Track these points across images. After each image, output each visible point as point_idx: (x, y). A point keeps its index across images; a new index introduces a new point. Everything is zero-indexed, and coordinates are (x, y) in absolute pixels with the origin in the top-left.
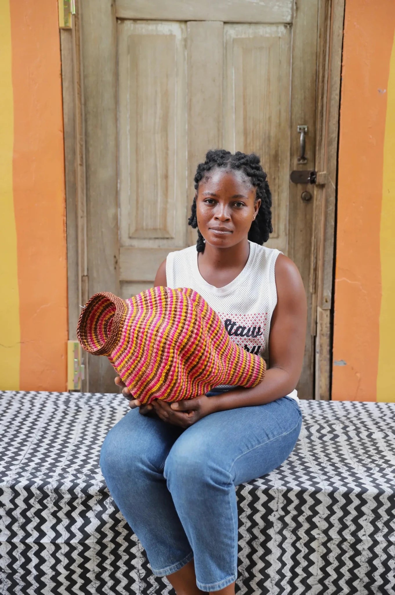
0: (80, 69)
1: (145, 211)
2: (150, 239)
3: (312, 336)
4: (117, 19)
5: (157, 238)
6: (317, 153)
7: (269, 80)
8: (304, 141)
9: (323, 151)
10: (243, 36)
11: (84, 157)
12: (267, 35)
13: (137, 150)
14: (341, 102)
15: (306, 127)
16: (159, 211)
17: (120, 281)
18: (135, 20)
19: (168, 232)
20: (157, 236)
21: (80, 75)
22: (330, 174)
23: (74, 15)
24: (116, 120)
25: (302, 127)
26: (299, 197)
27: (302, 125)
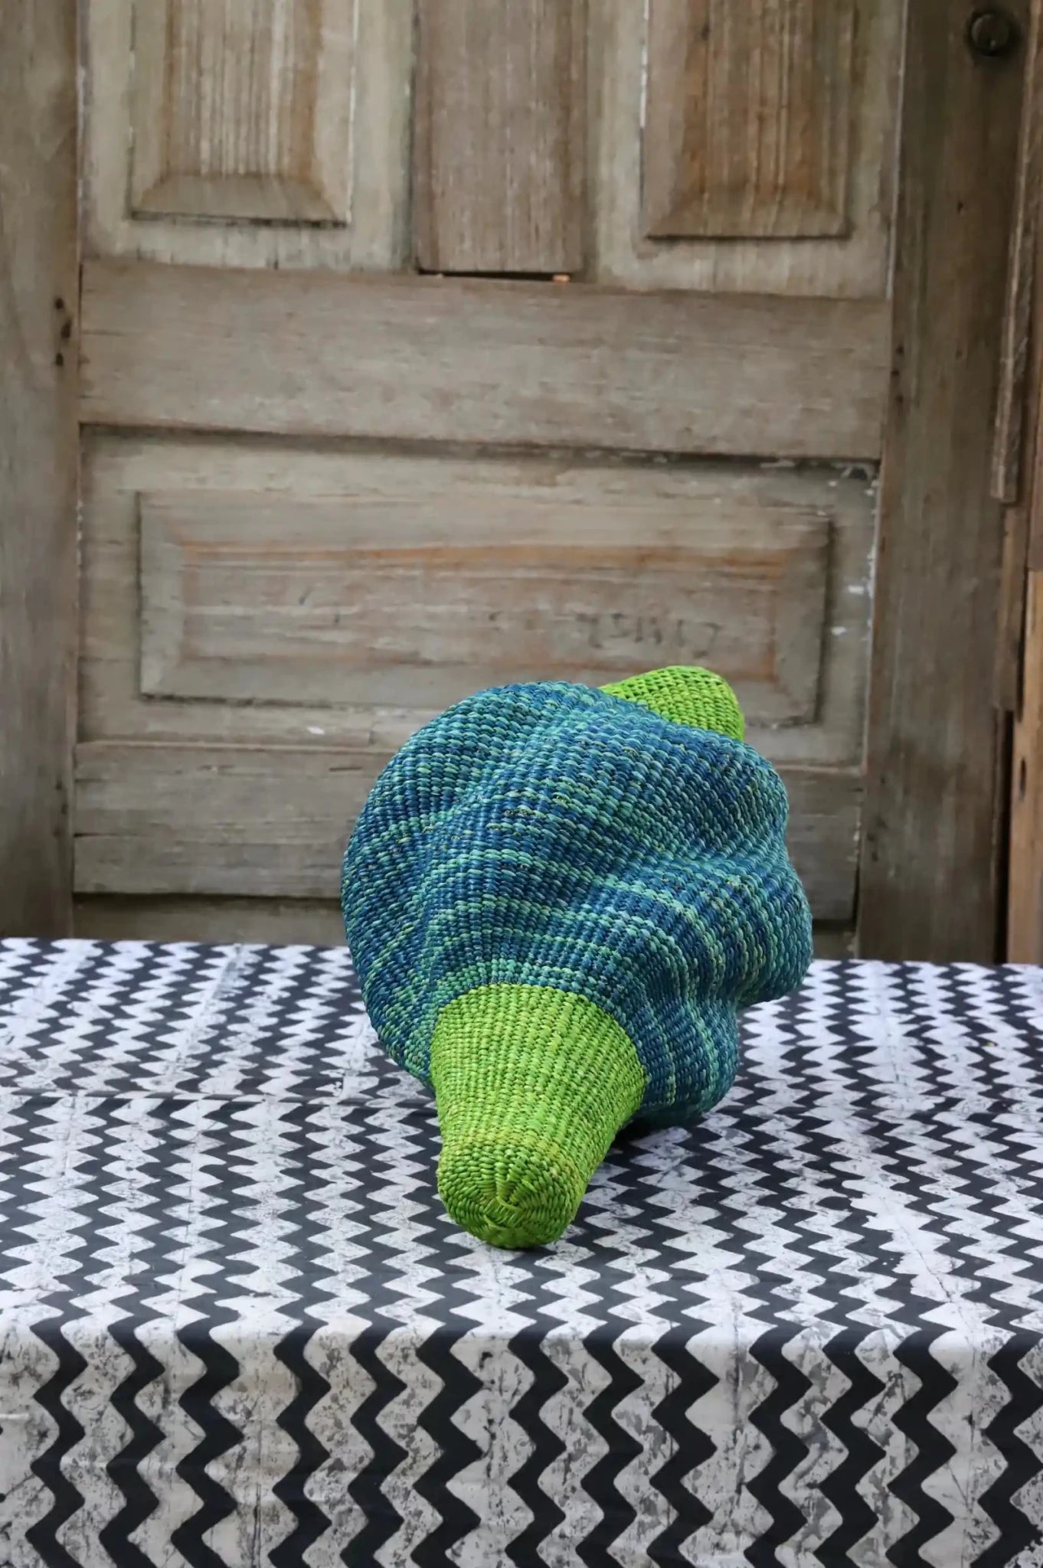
1: (207, 85)
2: (232, 223)
3: (995, 712)
5: (267, 223)
16: (275, 85)
17: (82, 426)
19: (317, 195)
20: (264, 215)
26: (954, 40)
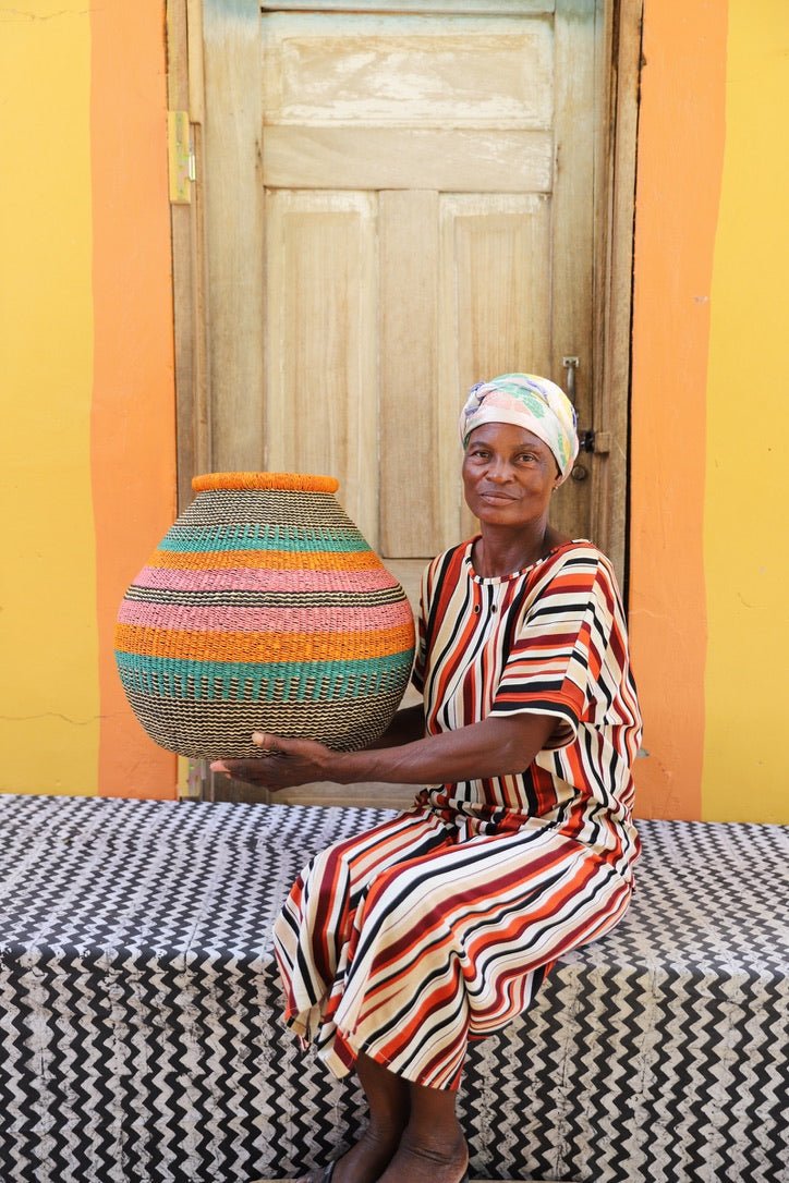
0: (203, 267)
4: (265, 187)
6: (596, 400)
7: (514, 283)
8: (574, 382)
9: (606, 398)
10: (472, 213)
11: (209, 409)
12: (511, 212)
13: (296, 398)
14: (634, 317)
15: (576, 359)
18: (294, 189)
21: (203, 277)
22: (616, 434)
23: (192, 181)
24: (263, 348)
25: (570, 359)
27: (569, 355)
